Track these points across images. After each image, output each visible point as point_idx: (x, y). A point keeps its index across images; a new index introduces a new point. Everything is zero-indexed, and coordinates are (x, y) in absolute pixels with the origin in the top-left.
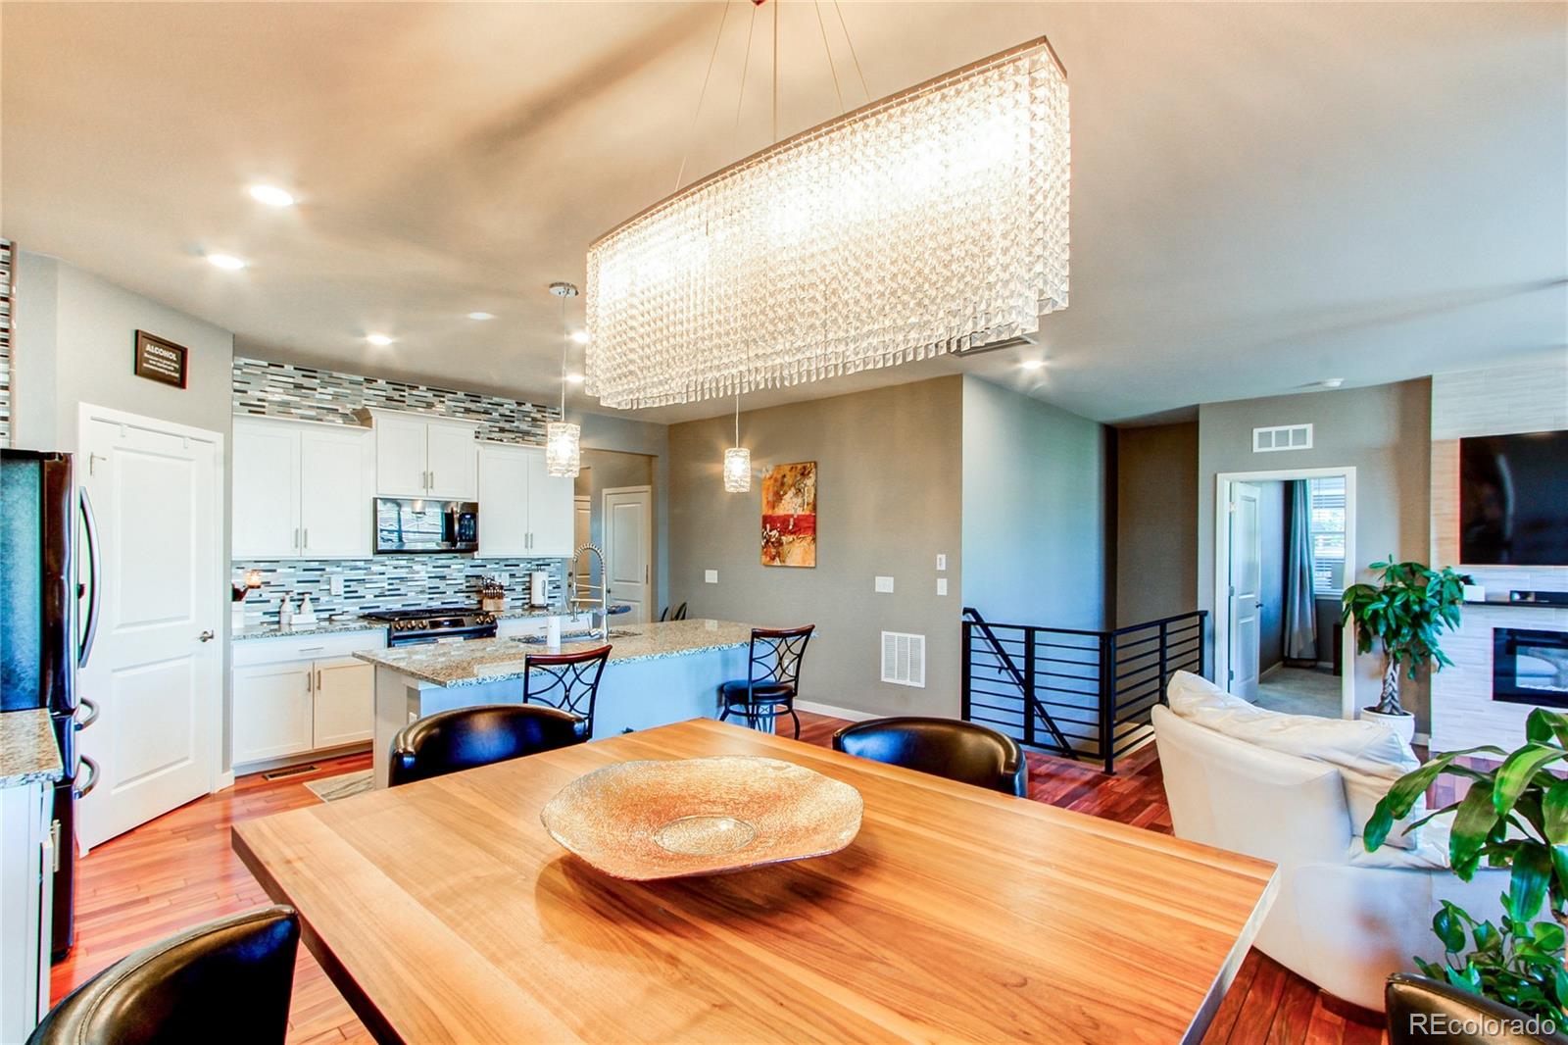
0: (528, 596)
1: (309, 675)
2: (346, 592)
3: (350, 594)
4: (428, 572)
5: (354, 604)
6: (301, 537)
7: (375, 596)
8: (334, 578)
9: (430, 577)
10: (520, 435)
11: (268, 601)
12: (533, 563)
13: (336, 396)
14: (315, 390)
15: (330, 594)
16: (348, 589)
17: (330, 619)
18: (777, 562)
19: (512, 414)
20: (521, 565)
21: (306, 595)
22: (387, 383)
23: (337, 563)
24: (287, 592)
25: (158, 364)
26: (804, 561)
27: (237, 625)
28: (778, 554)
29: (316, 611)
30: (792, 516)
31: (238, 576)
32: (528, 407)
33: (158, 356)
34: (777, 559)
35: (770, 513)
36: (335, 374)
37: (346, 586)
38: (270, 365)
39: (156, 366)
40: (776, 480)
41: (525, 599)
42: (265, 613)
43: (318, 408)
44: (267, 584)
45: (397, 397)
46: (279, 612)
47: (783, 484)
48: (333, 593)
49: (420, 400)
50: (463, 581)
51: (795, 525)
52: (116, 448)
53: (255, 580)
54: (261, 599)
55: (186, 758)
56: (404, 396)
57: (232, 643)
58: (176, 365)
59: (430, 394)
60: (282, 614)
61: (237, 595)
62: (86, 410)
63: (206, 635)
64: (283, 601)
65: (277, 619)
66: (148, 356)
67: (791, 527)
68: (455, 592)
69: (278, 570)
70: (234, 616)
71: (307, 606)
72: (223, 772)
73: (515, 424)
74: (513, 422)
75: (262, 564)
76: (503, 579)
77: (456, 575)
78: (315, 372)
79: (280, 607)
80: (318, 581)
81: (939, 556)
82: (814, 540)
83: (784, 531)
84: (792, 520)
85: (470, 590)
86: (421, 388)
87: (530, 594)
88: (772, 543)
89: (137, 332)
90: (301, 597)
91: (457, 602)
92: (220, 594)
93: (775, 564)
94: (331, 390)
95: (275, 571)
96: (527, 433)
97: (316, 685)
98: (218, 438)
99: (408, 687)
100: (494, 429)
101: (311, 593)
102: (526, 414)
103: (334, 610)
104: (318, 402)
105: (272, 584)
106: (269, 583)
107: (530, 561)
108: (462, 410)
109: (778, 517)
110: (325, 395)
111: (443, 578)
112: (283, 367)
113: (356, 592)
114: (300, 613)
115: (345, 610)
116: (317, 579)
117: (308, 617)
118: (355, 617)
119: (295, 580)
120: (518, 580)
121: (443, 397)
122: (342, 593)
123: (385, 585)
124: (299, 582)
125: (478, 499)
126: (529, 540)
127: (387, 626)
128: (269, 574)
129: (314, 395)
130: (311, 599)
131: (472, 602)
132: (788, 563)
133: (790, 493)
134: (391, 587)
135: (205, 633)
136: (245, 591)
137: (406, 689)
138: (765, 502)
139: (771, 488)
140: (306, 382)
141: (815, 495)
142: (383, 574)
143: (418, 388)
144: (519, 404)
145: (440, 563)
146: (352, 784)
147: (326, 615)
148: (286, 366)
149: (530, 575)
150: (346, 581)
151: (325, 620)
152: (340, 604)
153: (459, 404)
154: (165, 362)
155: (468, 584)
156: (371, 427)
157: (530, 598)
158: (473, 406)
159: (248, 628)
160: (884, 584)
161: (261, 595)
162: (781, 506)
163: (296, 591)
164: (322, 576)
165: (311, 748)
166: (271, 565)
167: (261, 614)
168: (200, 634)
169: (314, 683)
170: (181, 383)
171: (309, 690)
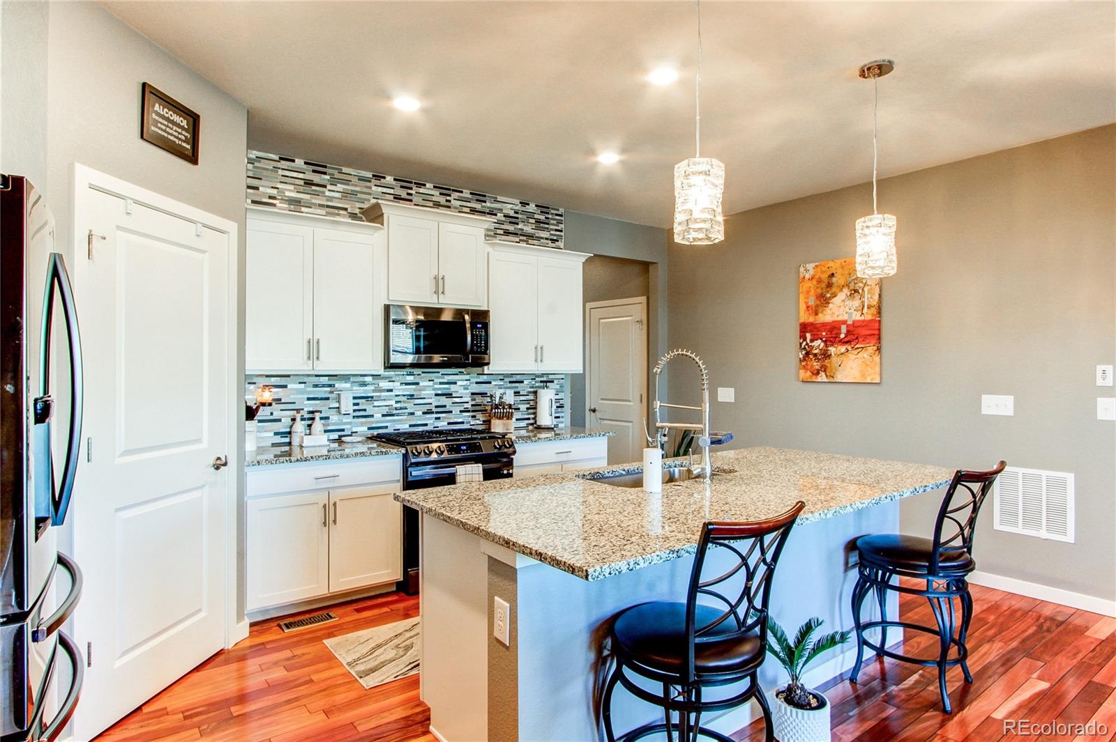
0: (533, 416)
1: (325, 506)
2: (354, 411)
3: (361, 414)
4: (435, 389)
5: (362, 424)
6: (313, 350)
7: (383, 416)
8: (343, 395)
9: (436, 395)
10: (525, 238)
11: (279, 420)
12: (537, 379)
13: (345, 194)
14: (325, 187)
15: (339, 412)
16: (356, 408)
17: (339, 441)
18: (822, 377)
19: (516, 215)
20: (526, 382)
21: (316, 414)
22: (395, 180)
23: (345, 378)
24: (298, 411)
25: (168, 129)
26: (863, 376)
27: (250, 446)
28: (825, 370)
29: (326, 431)
30: (844, 322)
31: (252, 393)
32: (532, 208)
33: (168, 119)
34: (823, 374)
35: (811, 319)
36: (345, 170)
37: (355, 404)
38: (281, 158)
39: (165, 131)
40: (820, 281)
41: (529, 419)
42: (276, 434)
43: (328, 206)
44: (278, 401)
45: (404, 195)
46: (290, 433)
47: (830, 285)
48: (343, 412)
49: (426, 198)
50: (468, 399)
51: (848, 333)
52: (119, 228)
53: (267, 396)
54: (271, 418)
55: (199, 611)
56: (411, 195)
57: (246, 469)
58: (187, 134)
59: (436, 193)
60: (293, 434)
61: (251, 413)
62: (85, 175)
63: (219, 462)
64: (294, 420)
65: (287, 440)
66: (157, 118)
67: (842, 336)
68: (461, 411)
69: (289, 386)
70: (247, 436)
71: (318, 425)
72: (238, 623)
73: (519, 227)
74: (518, 224)
75: (273, 379)
76: (510, 398)
77: (462, 391)
78: (325, 167)
79: (291, 427)
80: (327, 399)
81: (1100, 368)
82: (879, 349)
83: (833, 339)
84: (844, 329)
85: (477, 409)
86: (428, 185)
87: (535, 413)
88: (815, 355)
89: (144, 85)
90: (311, 416)
91: (463, 423)
92: (234, 413)
93: (819, 379)
94: (340, 187)
95: (285, 386)
96: (531, 236)
97: (332, 518)
98: (232, 227)
99: (489, 556)
100: (499, 231)
101: (321, 412)
102: (530, 215)
103: (343, 430)
104: (327, 200)
105: (283, 401)
106: (280, 400)
107: (534, 376)
108: (468, 210)
109: (824, 324)
110: (334, 192)
111: (449, 395)
112: (293, 161)
113: (365, 410)
114: (310, 434)
115: (354, 430)
116: (327, 396)
117: (318, 440)
118: (364, 438)
119: (306, 396)
120: (522, 398)
121: (450, 195)
122: (351, 412)
123: (393, 403)
124: (309, 399)
125: (488, 307)
126: (539, 353)
127: (403, 451)
128: (280, 390)
129: (324, 193)
130: (321, 418)
131: (477, 422)
132: (839, 378)
133: (842, 296)
134: (398, 405)
135: (219, 459)
136: (258, 408)
137: (487, 557)
138: (803, 306)
139: (812, 292)
140: (316, 178)
141: (880, 295)
142: (391, 390)
143: (425, 185)
144: (524, 204)
145: (446, 379)
146: (379, 646)
147: (335, 436)
148: (296, 160)
149: (535, 393)
150: (354, 398)
151: (334, 441)
152: (350, 423)
153: (465, 204)
154: (175, 128)
155: (474, 403)
156: (383, 225)
157: (535, 418)
158: (478, 206)
159: (261, 450)
160: (998, 405)
161: (272, 414)
162: (828, 311)
163: (306, 409)
164: (332, 392)
165: (327, 592)
166: (281, 379)
167: (272, 434)
168: (212, 461)
169: (329, 516)
170: (193, 158)
171: (325, 524)
